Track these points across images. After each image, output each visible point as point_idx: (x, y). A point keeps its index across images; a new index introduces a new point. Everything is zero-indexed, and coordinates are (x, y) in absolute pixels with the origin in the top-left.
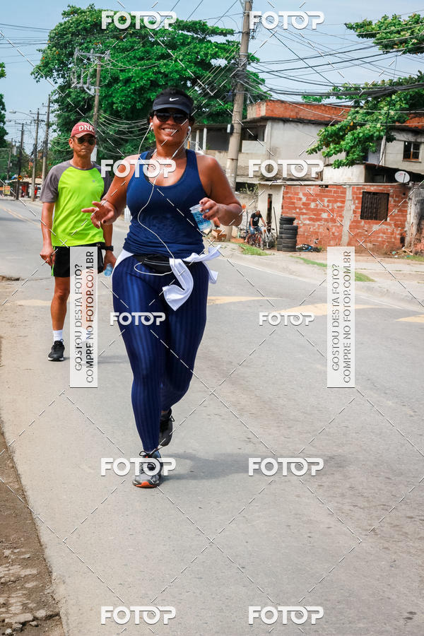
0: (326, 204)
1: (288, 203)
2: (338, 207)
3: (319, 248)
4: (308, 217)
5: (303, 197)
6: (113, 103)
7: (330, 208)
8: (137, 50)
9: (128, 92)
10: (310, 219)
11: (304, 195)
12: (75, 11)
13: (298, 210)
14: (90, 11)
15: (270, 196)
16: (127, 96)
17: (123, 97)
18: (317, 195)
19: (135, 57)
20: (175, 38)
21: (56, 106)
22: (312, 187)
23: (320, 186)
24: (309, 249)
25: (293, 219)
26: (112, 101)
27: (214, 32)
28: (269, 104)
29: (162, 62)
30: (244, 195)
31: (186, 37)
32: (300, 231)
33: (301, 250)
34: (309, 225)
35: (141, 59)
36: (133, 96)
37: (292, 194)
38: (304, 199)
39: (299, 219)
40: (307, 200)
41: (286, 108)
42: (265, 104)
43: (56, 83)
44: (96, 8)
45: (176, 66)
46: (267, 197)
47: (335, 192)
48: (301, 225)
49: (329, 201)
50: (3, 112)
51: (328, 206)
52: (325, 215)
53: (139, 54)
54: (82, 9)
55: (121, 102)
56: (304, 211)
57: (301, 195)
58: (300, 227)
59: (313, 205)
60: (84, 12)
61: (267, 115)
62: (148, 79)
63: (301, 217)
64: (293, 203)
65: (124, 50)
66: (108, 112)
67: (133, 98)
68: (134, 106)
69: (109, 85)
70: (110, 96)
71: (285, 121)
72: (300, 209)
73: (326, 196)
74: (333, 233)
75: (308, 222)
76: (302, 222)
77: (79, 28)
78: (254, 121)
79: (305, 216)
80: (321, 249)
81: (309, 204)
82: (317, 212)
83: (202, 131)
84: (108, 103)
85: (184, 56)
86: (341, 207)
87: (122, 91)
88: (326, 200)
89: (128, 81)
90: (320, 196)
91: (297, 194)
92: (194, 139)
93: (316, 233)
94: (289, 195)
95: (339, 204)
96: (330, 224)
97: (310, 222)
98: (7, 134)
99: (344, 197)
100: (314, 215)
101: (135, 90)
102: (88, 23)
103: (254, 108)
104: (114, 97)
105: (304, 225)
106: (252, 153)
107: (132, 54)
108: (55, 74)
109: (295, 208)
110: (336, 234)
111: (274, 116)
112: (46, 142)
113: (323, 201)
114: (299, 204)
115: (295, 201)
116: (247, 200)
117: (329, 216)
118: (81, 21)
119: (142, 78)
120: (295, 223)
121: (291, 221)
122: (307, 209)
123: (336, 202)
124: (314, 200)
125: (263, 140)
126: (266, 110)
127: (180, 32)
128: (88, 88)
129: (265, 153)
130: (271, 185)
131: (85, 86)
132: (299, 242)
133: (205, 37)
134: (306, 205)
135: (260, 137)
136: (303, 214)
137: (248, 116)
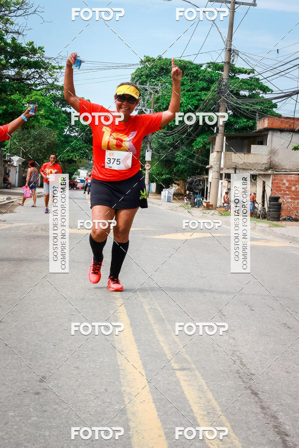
1: (275, 187)
3: (297, 218)
4: (290, 196)
8: (186, 84)
10: (292, 198)
11: (287, 181)
12: (148, 60)
13: (283, 192)
14: (159, 60)
15: (264, 183)
18: (296, 181)
20: (212, 76)
22: (293, 176)
23: (298, 175)
24: (291, 219)
25: (279, 198)
27: (241, 71)
28: (270, 119)
29: (203, 93)
32: (284, 207)
33: (284, 219)
34: (291, 202)
35: (188, 91)
37: (278, 180)
38: (287, 184)
39: (284, 198)
40: (289, 185)
41: (282, 122)
42: (267, 119)
46: (262, 183)
53: (187, 88)
56: (287, 192)
57: (285, 181)
58: (284, 204)
59: (293, 188)
61: (269, 127)
62: (193, 105)
63: (285, 196)
64: (280, 187)
66: (166, 129)
71: (282, 131)
72: (285, 191)
75: (290, 200)
76: (286, 201)
78: (261, 131)
79: (288, 196)
81: (291, 188)
82: (297, 193)
90: (298, 182)
91: (282, 180)
93: (296, 208)
94: (276, 181)
97: (293, 201)
100: (294, 195)
102: (157, 68)
103: (261, 122)
105: (288, 202)
106: (258, 154)
109: (281, 190)
111: (273, 127)
114: (284, 188)
115: (281, 185)
118: (153, 67)
119: (189, 104)
120: (280, 200)
121: (277, 199)
122: (289, 191)
124: (295, 185)
125: (266, 145)
126: (269, 123)
127: (217, 72)
128: (145, 110)
129: (267, 153)
130: (264, 174)
131: (143, 109)
132: (284, 214)
133: (234, 75)
134: (289, 188)
135: (264, 142)
136: (287, 194)
137: (257, 128)
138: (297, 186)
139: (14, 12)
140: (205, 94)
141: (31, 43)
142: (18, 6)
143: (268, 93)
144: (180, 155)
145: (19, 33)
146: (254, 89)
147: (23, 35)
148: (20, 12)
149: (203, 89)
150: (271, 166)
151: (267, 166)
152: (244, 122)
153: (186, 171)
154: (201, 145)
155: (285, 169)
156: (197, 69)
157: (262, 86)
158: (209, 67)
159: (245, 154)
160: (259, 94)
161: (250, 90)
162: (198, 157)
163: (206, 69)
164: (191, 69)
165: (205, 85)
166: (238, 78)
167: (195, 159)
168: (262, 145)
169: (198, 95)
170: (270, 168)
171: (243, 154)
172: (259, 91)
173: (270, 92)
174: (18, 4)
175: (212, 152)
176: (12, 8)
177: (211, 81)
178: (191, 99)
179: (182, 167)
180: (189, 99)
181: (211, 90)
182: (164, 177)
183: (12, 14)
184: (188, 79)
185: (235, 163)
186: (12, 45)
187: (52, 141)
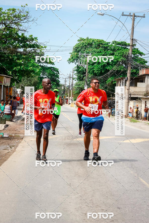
6: (94, 71)
8: (102, 52)
12: (82, 40)
14: (87, 39)
15: (146, 102)
16: (99, 68)
17: (97, 68)
20: (115, 48)
21: (76, 72)
26: (94, 70)
27: (129, 45)
30: (137, 102)
31: (119, 47)
36: (101, 68)
42: (145, 70)
43: (76, 64)
44: (89, 38)
45: (116, 57)
50: (58, 74)
54: (85, 39)
55: (97, 70)
60: (85, 40)
61: (146, 74)
65: (98, 52)
68: (101, 72)
77: (84, 45)
78: (142, 76)
83: (123, 80)
84: (92, 71)
85: (118, 54)
87: (97, 66)
92: (121, 82)
98: (60, 82)
101: (101, 66)
102: (86, 44)
104: (94, 69)
106: (141, 87)
107: (100, 54)
108: (75, 61)
111: (148, 74)
112: (72, 85)
116: (138, 103)
118: (84, 43)
125: (145, 82)
126: (146, 72)
127: (117, 45)
128: (84, 66)
129: (145, 87)
130: (146, 98)
131: (83, 65)
133: (126, 47)
135: (144, 81)
137: (140, 74)
139: (23, 21)
141: (32, 36)
142: (24, 18)
145: (25, 31)
146: (136, 54)
147: (27, 32)
148: (25, 20)
150: (147, 93)
151: (145, 93)
154: (111, 82)
156: (107, 44)
157: (140, 52)
158: (113, 43)
160: (138, 56)
161: (134, 54)
163: (112, 44)
164: (105, 44)
165: (112, 52)
166: (128, 48)
167: (108, 89)
168: (142, 82)
170: (147, 94)
171: (133, 87)
172: (138, 55)
174: (24, 16)
175: (117, 86)
176: (22, 19)
181: (115, 55)
183: (21, 22)
184: (103, 50)
185: (130, 92)
186: (22, 37)
187: (36, 81)
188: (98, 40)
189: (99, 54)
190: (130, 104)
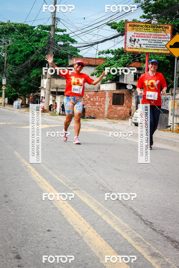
0: (98, 99)
2: (103, 100)
3: (95, 117)
5: (88, 96)
6: (15, 61)
7: (99, 100)
8: (26, 38)
9: (22, 56)
10: (91, 105)
11: (88, 95)
12: (2, 24)
13: (86, 102)
14: (8, 23)
16: (21, 58)
17: (19, 58)
18: (94, 95)
19: (24, 41)
20: (41, 33)
22: (92, 92)
23: (95, 91)
24: (91, 118)
26: (15, 60)
28: (77, 58)
31: (46, 33)
33: (87, 118)
34: (91, 108)
36: (24, 58)
38: (88, 97)
42: (75, 59)
44: (11, 22)
47: (101, 94)
48: (87, 108)
49: (99, 98)
51: (98, 100)
52: (97, 104)
55: (19, 60)
57: (87, 95)
58: (87, 109)
59: (92, 99)
60: (6, 24)
62: (30, 50)
63: (87, 104)
65: (20, 39)
67: (24, 59)
69: (14, 53)
70: (14, 58)
73: (97, 95)
74: (101, 111)
75: (90, 106)
77: (4, 30)
78: (71, 66)
79: (89, 104)
80: (96, 118)
81: (90, 99)
82: (94, 102)
84: (14, 61)
86: (104, 100)
87: (19, 56)
88: (97, 97)
89: (21, 51)
90: (95, 96)
93: (94, 111)
95: (103, 99)
96: (100, 107)
97: (92, 107)
99: (105, 96)
100: (93, 103)
101: (24, 55)
102: (7, 29)
103: (71, 61)
104: (16, 58)
105: (89, 108)
110: (102, 111)
113: (96, 97)
114: (86, 99)
117: (99, 104)
118: (4, 28)
119: (27, 50)
122: (90, 101)
123: (102, 98)
127: (44, 31)
128: (2, 54)
132: (87, 115)
134: (89, 99)
136: (88, 103)
137: (69, 64)
138: (94, 98)
140: (37, 44)
143: (74, 43)
144: (23, 81)
146: (66, 41)
149: (36, 41)
152: (61, 61)
153: (26, 90)
154: (35, 75)
155: (86, 88)
156: (32, 29)
157: (71, 39)
158: (39, 28)
159: (62, 79)
160: (69, 44)
161: (64, 41)
162: (34, 82)
163: (37, 29)
165: (37, 38)
166: (56, 34)
167: (32, 83)
169: (33, 45)
171: (61, 80)
172: (69, 42)
173: (76, 43)
175: (42, 79)
177: (40, 36)
178: (29, 47)
179: (24, 88)
180: (28, 47)
181: (41, 42)
182: (12, 94)
184: (27, 35)
185: (57, 85)
188: (21, 24)
189: (21, 41)
190: (56, 99)
